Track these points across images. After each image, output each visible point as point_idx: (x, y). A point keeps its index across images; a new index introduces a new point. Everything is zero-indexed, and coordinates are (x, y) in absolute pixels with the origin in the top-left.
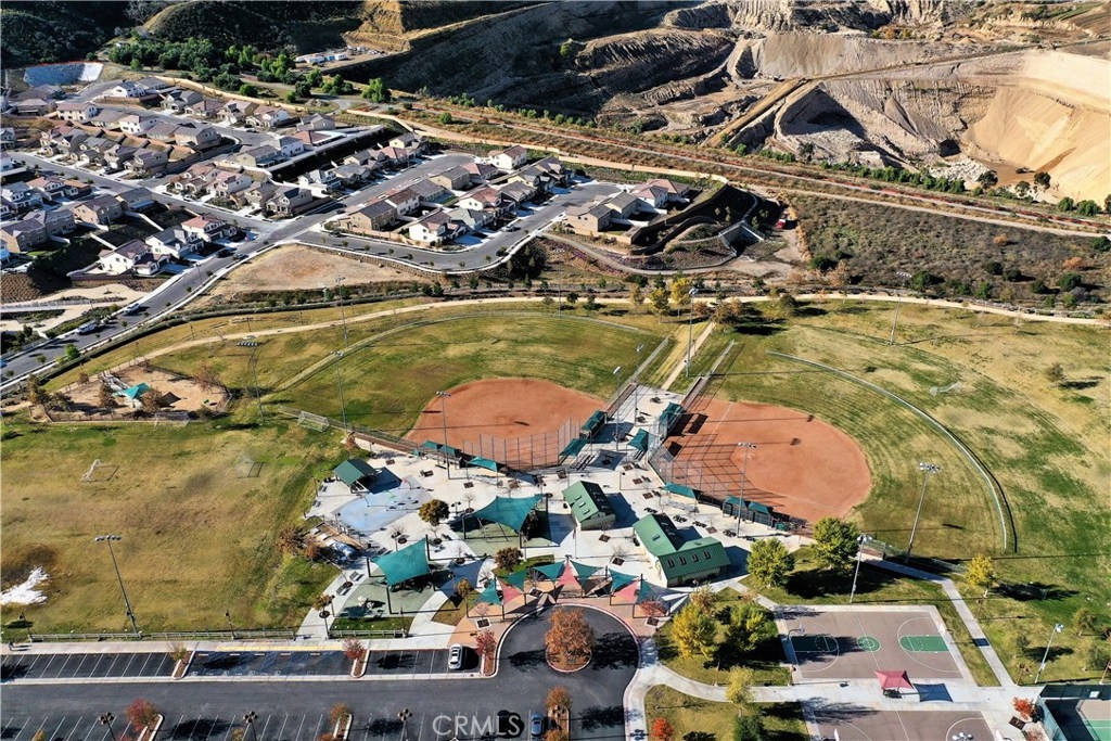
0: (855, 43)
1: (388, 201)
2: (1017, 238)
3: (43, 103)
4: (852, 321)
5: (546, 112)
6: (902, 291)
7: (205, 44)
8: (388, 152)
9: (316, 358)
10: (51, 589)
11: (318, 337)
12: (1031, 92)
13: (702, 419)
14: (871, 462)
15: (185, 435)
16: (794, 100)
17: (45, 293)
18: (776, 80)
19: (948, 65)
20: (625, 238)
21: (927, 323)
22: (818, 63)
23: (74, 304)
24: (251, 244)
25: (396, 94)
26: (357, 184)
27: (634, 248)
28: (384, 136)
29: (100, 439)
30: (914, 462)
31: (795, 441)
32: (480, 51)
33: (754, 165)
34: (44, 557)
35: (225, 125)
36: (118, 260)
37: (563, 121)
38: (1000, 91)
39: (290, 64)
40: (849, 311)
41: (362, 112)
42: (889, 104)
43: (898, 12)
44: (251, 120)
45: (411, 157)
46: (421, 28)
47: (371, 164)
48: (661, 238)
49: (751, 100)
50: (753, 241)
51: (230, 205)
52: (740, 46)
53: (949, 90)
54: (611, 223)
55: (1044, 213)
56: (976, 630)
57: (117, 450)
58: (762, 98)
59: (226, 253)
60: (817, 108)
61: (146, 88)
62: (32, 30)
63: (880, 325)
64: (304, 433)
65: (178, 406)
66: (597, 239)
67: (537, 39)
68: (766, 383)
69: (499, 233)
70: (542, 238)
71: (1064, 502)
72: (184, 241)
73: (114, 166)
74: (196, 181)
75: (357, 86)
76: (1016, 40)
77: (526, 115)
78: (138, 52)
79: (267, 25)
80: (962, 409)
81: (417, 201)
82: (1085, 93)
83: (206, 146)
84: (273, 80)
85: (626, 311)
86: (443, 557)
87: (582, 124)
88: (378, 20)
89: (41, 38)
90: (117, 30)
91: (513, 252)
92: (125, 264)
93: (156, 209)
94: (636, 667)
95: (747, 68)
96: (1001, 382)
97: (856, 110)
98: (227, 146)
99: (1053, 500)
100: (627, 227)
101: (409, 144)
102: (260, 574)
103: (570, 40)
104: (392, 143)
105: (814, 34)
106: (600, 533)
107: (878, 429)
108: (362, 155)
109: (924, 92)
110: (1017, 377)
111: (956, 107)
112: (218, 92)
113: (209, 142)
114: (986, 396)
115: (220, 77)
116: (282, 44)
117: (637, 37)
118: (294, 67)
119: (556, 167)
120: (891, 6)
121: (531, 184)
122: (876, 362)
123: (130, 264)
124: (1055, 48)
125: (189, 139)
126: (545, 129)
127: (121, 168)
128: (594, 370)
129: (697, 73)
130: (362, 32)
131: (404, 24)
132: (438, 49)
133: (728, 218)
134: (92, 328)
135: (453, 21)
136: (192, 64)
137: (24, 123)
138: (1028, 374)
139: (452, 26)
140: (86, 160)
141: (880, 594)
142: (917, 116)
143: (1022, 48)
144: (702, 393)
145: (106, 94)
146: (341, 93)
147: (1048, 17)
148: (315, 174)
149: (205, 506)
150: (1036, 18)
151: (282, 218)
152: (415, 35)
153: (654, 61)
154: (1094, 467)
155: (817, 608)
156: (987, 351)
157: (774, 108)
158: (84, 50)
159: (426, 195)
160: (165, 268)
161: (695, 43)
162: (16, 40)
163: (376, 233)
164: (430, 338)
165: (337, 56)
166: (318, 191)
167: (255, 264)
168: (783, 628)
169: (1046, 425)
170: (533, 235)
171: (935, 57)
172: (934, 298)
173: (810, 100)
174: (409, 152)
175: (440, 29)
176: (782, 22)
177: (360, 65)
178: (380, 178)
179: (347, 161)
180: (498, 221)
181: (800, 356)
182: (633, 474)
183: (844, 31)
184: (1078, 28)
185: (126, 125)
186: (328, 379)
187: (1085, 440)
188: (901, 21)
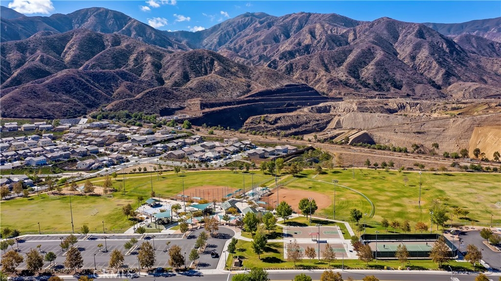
3: (65, 127)
16: (356, 136)
19: (419, 124)
23: (65, 176)
25: (193, 126)
28: (186, 137)
35: (129, 134)
36: (83, 164)
43: (401, 108)
47: (179, 143)
52: (336, 119)
54: (264, 156)
70: (238, 161)
72: (107, 161)
78: (101, 114)
83: (121, 139)
84: (149, 123)
88: (191, 106)
92: (85, 166)
95: (338, 126)
98: (128, 139)
103: (266, 115)
108: (177, 141)
112: (128, 126)
115: (129, 121)
116: (154, 114)
117: (293, 115)
119: (248, 143)
120: (398, 106)
126: (248, 136)
130: (184, 111)
131: (201, 108)
148: (159, 145)
152: (205, 111)
158: (82, 115)
159: (198, 150)
161: (317, 117)
163: (177, 160)
165: (175, 117)
170: (234, 160)
171: (414, 121)
173: (362, 136)
176: (353, 111)
177: (181, 119)
183: (378, 113)
185: (93, 133)
188: (403, 111)
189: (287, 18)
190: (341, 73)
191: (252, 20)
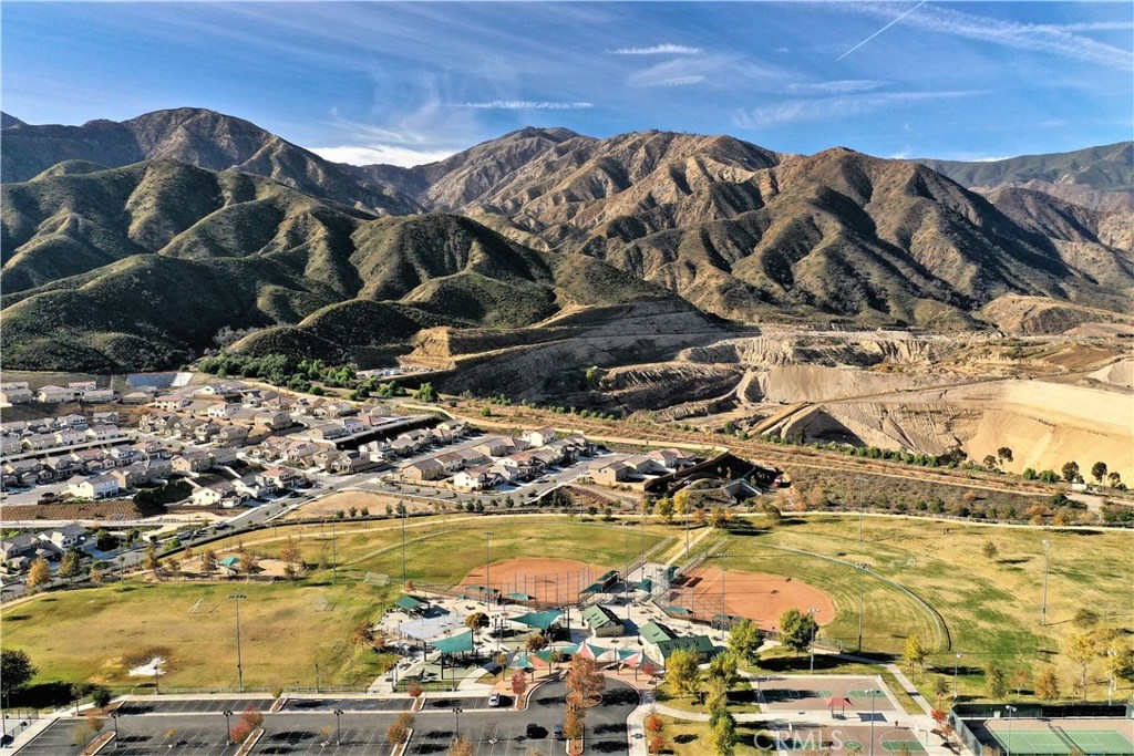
0: (850, 374)
1: (437, 460)
2: (985, 495)
3: (145, 396)
4: (827, 528)
5: (573, 408)
6: (872, 508)
7: (281, 359)
8: (436, 432)
9: (377, 547)
10: (171, 668)
11: (378, 536)
12: (1015, 414)
13: (698, 580)
14: (836, 604)
15: (272, 589)
16: (798, 418)
17: (146, 515)
18: (781, 403)
19: (935, 393)
20: (640, 487)
21: (890, 528)
22: (819, 390)
23: (170, 523)
24: (318, 490)
25: (442, 396)
26: (408, 454)
27: (647, 493)
28: (432, 423)
29: (202, 590)
30: (871, 604)
31: (775, 592)
32: (516, 372)
33: (754, 446)
34: (163, 652)
35: (296, 414)
36: (207, 494)
37: (587, 415)
38: (987, 414)
39: (351, 375)
40: (826, 521)
41: (413, 407)
42: (886, 424)
43: (890, 353)
44: (318, 411)
45: (455, 437)
46: (465, 353)
47: (421, 440)
48: (670, 488)
49: (759, 418)
50: (752, 495)
51: (300, 465)
52: (748, 378)
53: (940, 412)
54: (626, 476)
55: (1012, 481)
56: (911, 688)
57: (216, 597)
58: (769, 416)
59: (296, 495)
60: (820, 426)
61: (230, 388)
62: (140, 348)
63: (851, 530)
64: (369, 588)
65: (263, 573)
66: (614, 487)
67: (565, 366)
68: (752, 561)
69: (531, 484)
70: (568, 487)
71: (994, 626)
72: (262, 484)
73: (202, 439)
74: (270, 447)
75: (409, 391)
76: (997, 373)
77: (555, 411)
78: (225, 364)
79: (334, 348)
80: (915, 576)
81: (460, 462)
82: (1063, 415)
83: (282, 426)
84: (338, 385)
85: (638, 523)
86: (485, 651)
87: (604, 418)
88: (428, 347)
89: (145, 353)
90: (206, 351)
91: (543, 495)
92: (213, 498)
93: (239, 465)
94: (638, 704)
95: (755, 394)
96: (949, 562)
97: (856, 428)
98: (297, 427)
99: (983, 624)
100: (641, 480)
101: (454, 428)
102: (337, 661)
103: (595, 367)
104: (439, 427)
105: (813, 368)
106: (612, 639)
107: (844, 586)
108: (414, 433)
109: (917, 413)
110: (962, 558)
111: (949, 427)
112: (291, 392)
113: (284, 423)
114: (937, 569)
115: (292, 382)
116: (345, 363)
117: (656, 368)
118: (355, 378)
119: (581, 441)
120: (882, 348)
121: (559, 452)
122: (846, 551)
123: (218, 497)
124: (1031, 379)
125: (266, 421)
126: (571, 420)
127: (208, 440)
128: (610, 554)
129: (710, 396)
130: (413, 356)
131: (451, 350)
132: (479, 369)
133: (729, 476)
134: (187, 536)
135: (492, 349)
136: (269, 373)
137: (126, 410)
138: (971, 556)
139: (492, 352)
140: (179, 435)
141: (835, 670)
142: (913, 435)
143: (1002, 379)
144: (698, 567)
145: (196, 392)
146: (395, 395)
147: (1023, 357)
148: (373, 444)
149: (290, 626)
150: (1014, 357)
151: (343, 475)
152: (460, 357)
153: (670, 386)
154: (1021, 607)
155: (784, 676)
156: (939, 543)
157: (780, 424)
158: (178, 363)
159: (468, 458)
160: (245, 502)
161: (706, 373)
162: (123, 354)
163: (425, 483)
164: (474, 537)
165: (392, 372)
166: (375, 457)
167: (321, 502)
168: (754, 685)
169: (984, 585)
170: (559, 485)
171: (924, 386)
172: (898, 514)
173: (812, 419)
174: (453, 433)
175: (483, 354)
176: (784, 358)
177: (412, 377)
178: (428, 451)
179: (400, 437)
180: (529, 476)
181: (783, 546)
182: (640, 608)
183: (841, 366)
184: (1052, 365)
185: (213, 411)
186: (387, 558)
187: (1016, 594)
188: (893, 360)
189: (620, 142)
190: (750, 271)
191: (539, 144)
